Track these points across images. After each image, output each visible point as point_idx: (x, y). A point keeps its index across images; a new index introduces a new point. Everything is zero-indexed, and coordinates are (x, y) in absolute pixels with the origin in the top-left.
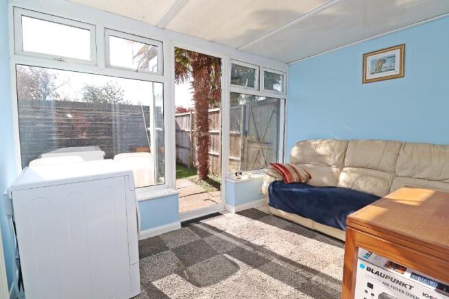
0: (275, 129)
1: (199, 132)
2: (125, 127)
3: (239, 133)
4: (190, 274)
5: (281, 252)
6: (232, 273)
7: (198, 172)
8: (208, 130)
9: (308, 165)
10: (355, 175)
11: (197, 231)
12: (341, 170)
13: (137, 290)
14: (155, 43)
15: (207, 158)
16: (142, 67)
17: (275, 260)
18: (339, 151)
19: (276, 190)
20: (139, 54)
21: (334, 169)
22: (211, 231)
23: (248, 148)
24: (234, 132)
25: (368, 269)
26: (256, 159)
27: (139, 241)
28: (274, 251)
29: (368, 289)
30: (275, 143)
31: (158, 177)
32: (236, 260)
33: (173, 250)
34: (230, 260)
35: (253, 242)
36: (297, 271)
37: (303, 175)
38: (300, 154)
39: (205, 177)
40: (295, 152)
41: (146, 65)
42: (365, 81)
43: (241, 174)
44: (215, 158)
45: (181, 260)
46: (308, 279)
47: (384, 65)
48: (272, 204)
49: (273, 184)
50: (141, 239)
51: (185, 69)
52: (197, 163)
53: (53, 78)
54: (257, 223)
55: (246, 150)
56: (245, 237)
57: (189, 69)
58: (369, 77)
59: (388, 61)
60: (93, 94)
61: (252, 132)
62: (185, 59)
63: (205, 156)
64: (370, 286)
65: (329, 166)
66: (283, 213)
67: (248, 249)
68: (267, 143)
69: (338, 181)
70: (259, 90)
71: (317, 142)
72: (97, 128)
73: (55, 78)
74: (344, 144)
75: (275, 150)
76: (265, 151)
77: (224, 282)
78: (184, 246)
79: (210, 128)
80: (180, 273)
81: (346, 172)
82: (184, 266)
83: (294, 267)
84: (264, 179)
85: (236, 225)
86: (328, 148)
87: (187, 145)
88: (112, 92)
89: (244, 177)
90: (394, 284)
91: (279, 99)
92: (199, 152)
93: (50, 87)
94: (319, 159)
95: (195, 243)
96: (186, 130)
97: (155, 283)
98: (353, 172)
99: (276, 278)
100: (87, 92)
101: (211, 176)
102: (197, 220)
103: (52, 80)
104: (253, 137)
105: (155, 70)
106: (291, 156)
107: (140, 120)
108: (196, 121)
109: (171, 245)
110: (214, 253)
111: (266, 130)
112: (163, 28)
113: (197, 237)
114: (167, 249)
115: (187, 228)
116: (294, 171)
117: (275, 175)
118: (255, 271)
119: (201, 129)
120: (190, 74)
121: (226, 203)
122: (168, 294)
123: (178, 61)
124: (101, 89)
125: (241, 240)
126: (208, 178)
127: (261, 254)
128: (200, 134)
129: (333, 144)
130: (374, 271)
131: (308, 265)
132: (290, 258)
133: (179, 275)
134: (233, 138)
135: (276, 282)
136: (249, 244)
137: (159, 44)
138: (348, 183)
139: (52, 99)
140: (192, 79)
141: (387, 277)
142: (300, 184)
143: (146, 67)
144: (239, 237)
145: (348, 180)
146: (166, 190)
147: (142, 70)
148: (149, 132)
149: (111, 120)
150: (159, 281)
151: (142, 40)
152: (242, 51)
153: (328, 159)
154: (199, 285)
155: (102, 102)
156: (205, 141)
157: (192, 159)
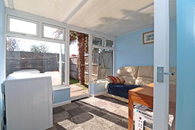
0: (111, 63)
1: (80, 64)
2: (49, 62)
3: (97, 64)
4: (73, 119)
5: (111, 111)
6: (91, 119)
7: (80, 81)
8: (84, 63)
9: (124, 77)
10: (141, 80)
11: (78, 104)
12: (136, 78)
13: (51, 125)
14: (62, 29)
15: (84, 75)
16: (57, 38)
17: (108, 114)
18: (135, 71)
19: (110, 87)
20: (56, 32)
21: (134, 78)
22: (83, 104)
23: (101, 70)
24: (95, 64)
25: (140, 112)
26: (104, 75)
27: (53, 108)
28: (109, 111)
29: (140, 120)
30: (111, 68)
31: (62, 82)
32: (93, 114)
33: (67, 111)
34: (90, 114)
35: (100, 108)
36: (117, 117)
37: (122, 80)
38: (121, 72)
39: (83, 83)
40: (119, 72)
41: (59, 37)
42: (144, 43)
43: (97, 80)
44: (87, 75)
45: (70, 114)
46: (121, 120)
47: (150, 38)
48: (109, 93)
49: (109, 84)
50: (54, 107)
51: (75, 39)
52: (80, 78)
53: (18, 41)
54: (103, 101)
55: (100, 72)
56: (97, 106)
57: (77, 39)
58: (145, 42)
59: (151, 36)
60: (35, 48)
61: (102, 64)
62: (75, 35)
63: (83, 74)
64: (140, 118)
65: (132, 77)
66: (113, 96)
67: (98, 110)
68: (108, 68)
69: (135, 83)
70: (104, 47)
71: (127, 68)
72: (37, 63)
73: (19, 41)
74: (137, 68)
75: (111, 71)
76: (108, 72)
77: (87, 122)
78: (72, 110)
79: (85, 63)
80: (69, 119)
81: (138, 79)
82: (71, 117)
83: (116, 116)
84: (106, 83)
85: (94, 101)
86: (131, 70)
87: (76, 70)
88: (44, 48)
89: (98, 82)
90: (148, 117)
91: (113, 51)
92: (80, 73)
93: (16, 45)
94: (128, 74)
95: (77, 108)
96: (75, 64)
97: (59, 123)
98: (140, 79)
99: (108, 120)
100: (33, 48)
101: (85, 83)
102: (78, 100)
103: (17, 42)
104: (103, 66)
105: (62, 39)
106: (117, 73)
107: (55, 59)
108: (79, 60)
109: (66, 109)
110: (84, 112)
111: (108, 63)
112: (65, 23)
113: (78, 106)
114: (65, 111)
115: (74, 103)
116: (118, 79)
117: (110, 81)
118: (100, 118)
119: (81, 63)
120: (77, 41)
121: (91, 93)
122: (64, 127)
123: (72, 35)
124: (38, 46)
125: (95, 107)
126: (84, 84)
127: (103, 112)
128: (81, 65)
129: (133, 68)
130: (141, 113)
131: (122, 115)
132: (115, 113)
133: (69, 120)
134: (95, 67)
135: (107, 122)
136: (99, 108)
137: (64, 29)
138: (139, 83)
139: (17, 50)
140: (78, 43)
141: (146, 114)
142: (120, 84)
143: (58, 38)
144: (95, 106)
145: (138, 82)
146: (65, 87)
147: (57, 39)
148: (59, 63)
149: (43, 60)
150: (61, 122)
151: (57, 27)
152: (97, 32)
153: (131, 74)
154: (77, 123)
155: (39, 52)
156: (83, 68)
157: (77, 76)
